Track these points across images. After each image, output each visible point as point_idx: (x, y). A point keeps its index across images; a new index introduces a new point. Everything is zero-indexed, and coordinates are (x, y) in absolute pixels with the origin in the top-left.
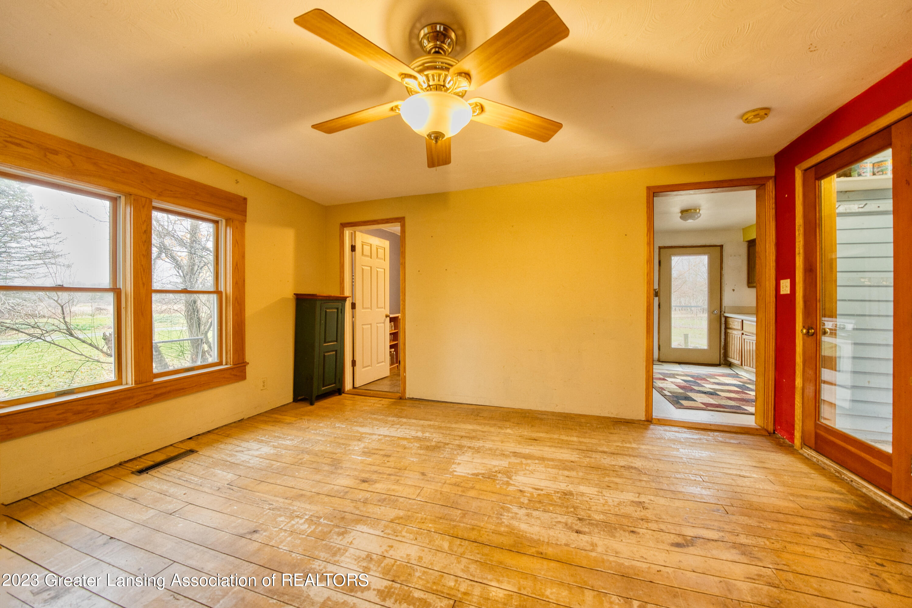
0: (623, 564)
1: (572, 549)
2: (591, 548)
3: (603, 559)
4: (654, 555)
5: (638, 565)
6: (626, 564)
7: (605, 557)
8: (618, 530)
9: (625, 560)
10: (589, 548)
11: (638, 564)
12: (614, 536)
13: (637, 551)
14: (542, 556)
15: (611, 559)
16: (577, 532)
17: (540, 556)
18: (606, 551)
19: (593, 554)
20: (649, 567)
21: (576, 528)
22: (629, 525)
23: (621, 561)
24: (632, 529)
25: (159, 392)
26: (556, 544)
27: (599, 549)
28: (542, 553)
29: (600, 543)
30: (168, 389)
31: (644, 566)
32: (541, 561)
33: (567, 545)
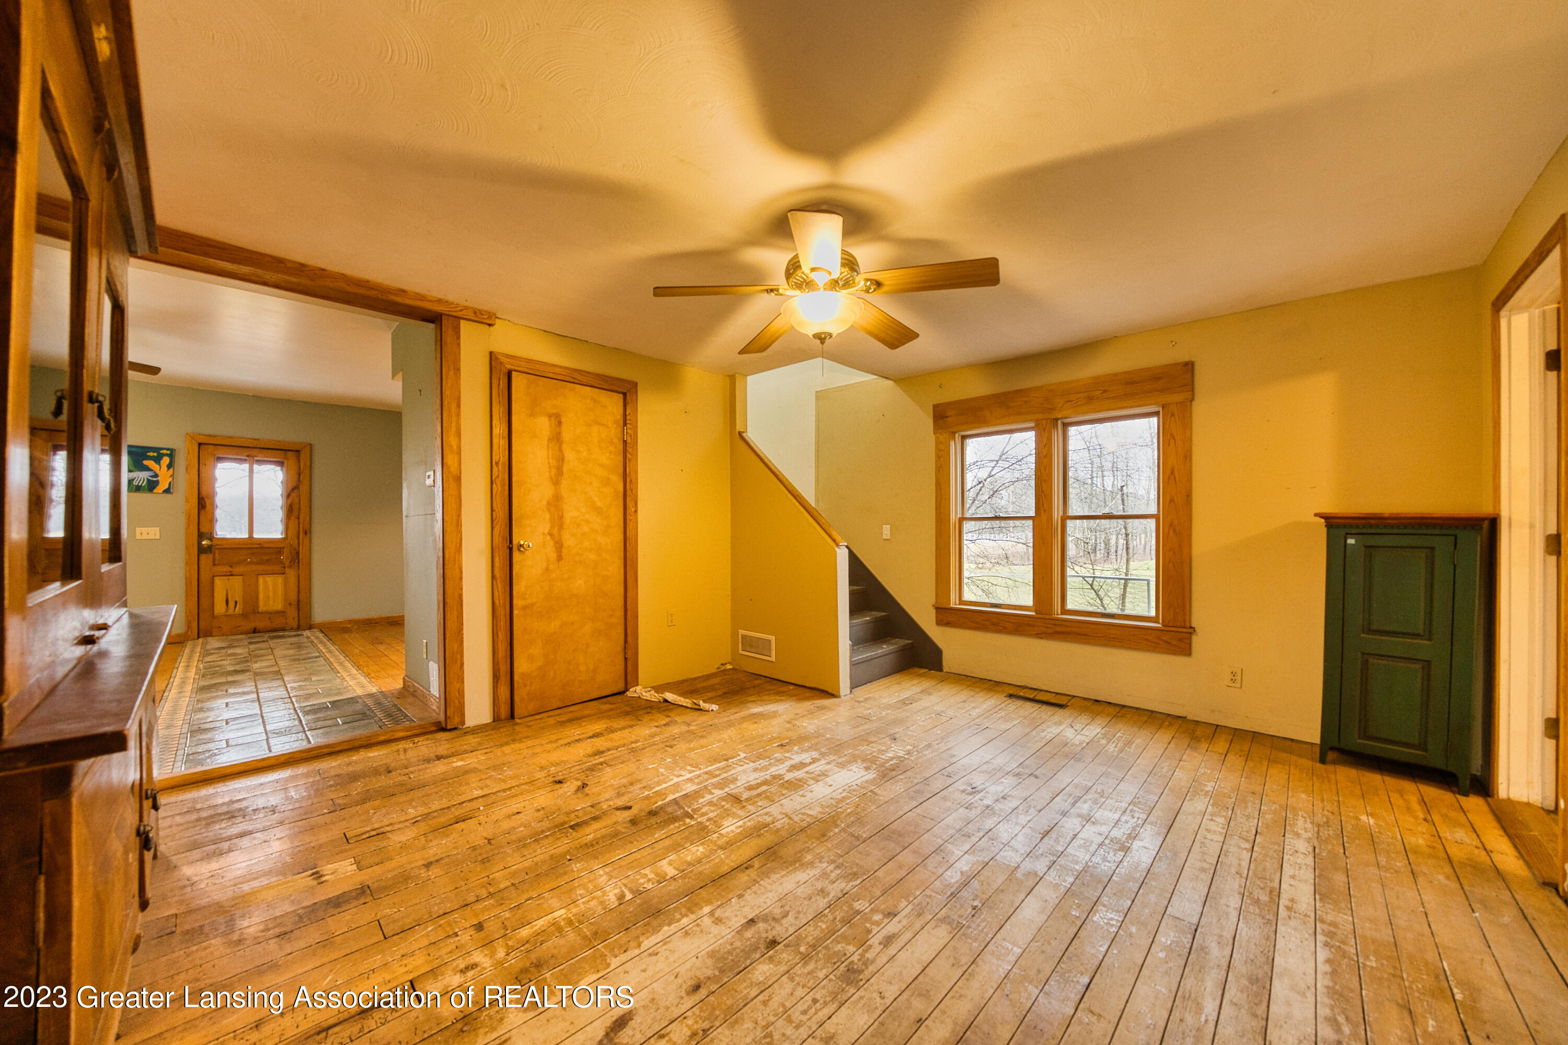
0: (669, 924)
1: (730, 896)
2: (716, 916)
3: (692, 913)
4: (644, 971)
5: (653, 937)
6: (666, 928)
7: (693, 917)
8: (717, 973)
9: (671, 933)
10: (718, 913)
11: (654, 939)
12: (712, 954)
13: (667, 958)
14: (745, 866)
15: (685, 921)
16: (752, 921)
17: (745, 865)
18: (698, 925)
19: (707, 909)
20: (639, 946)
21: (761, 926)
22: (711, 998)
23: (674, 927)
24: (703, 992)
25: (1059, 629)
26: (749, 888)
27: (707, 921)
28: (747, 868)
29: (715, 930)
30: (1069, 629)
31: (646, 942)
32: (739, 863)
33: (740, 896)
